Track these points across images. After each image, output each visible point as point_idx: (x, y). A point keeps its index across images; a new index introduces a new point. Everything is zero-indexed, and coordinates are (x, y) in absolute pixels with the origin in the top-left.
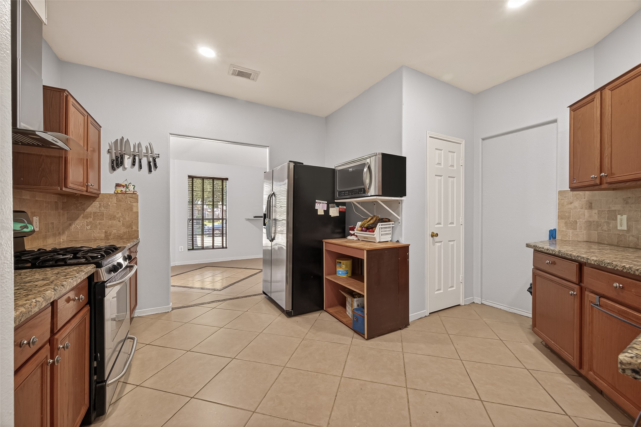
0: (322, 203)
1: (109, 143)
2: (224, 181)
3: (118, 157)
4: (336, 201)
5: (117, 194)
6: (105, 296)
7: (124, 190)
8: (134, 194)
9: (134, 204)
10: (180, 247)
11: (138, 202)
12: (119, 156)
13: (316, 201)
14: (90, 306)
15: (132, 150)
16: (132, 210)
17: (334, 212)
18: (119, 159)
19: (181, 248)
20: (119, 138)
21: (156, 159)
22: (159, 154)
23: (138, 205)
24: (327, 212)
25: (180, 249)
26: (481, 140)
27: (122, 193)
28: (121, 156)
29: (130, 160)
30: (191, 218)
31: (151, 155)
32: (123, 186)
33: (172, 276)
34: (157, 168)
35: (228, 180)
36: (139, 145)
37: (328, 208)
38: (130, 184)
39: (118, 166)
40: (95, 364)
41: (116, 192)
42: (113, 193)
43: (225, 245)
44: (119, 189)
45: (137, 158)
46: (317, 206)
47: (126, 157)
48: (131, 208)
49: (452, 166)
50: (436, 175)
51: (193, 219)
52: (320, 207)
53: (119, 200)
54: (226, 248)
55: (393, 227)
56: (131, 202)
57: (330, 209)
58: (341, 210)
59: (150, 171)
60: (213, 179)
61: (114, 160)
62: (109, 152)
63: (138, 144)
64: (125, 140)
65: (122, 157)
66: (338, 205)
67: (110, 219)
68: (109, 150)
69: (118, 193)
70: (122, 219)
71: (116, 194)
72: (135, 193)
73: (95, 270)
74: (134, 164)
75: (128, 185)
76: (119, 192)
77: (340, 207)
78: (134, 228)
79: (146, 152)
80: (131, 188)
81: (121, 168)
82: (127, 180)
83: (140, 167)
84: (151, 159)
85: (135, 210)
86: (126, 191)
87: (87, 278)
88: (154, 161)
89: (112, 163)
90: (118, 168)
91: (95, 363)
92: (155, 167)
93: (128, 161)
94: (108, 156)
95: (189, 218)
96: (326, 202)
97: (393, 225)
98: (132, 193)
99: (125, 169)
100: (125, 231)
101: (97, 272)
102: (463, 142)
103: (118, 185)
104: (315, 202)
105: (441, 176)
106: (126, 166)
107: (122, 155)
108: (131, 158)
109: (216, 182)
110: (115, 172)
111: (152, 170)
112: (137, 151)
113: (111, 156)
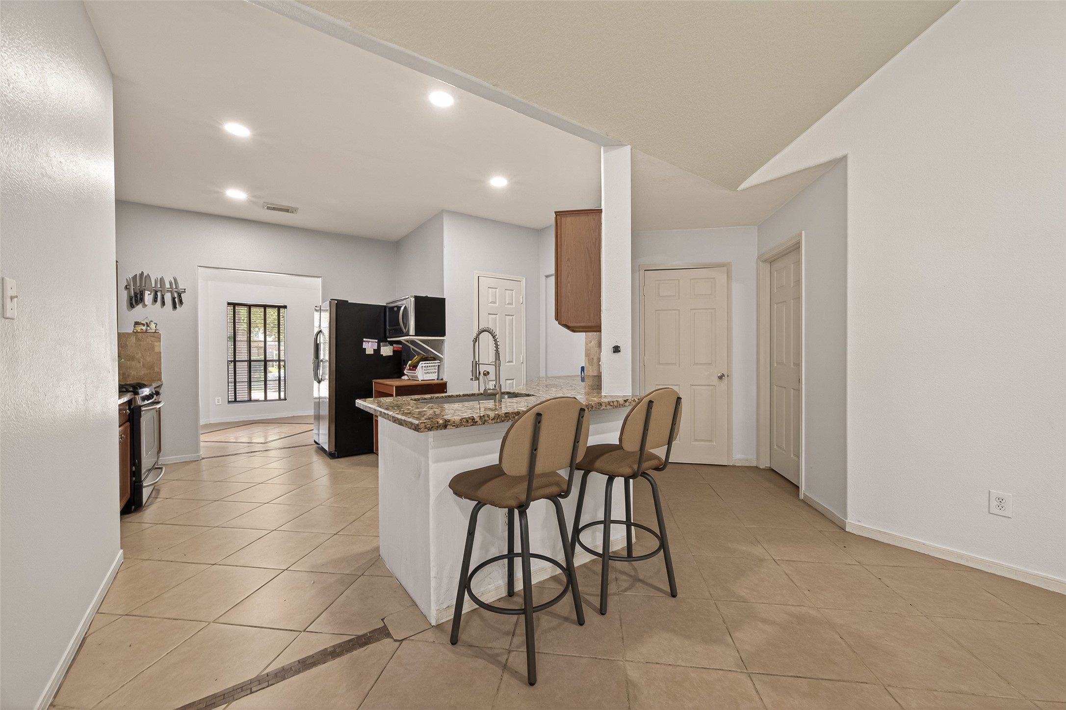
0: (372, 342)
1: (127, 280)
2: (282, 310)
3: (138, 294)
4: (388, 339)
5: (137, 334)
6: (141, 417)
7: (144, 328)
8: (155, 332)
9: (156, 344)
10: (216, 399)
11: (160, 342)
12: (138, 292)
13: (364, 339)
14: (130, 422)
15: (153, 286)
16: (153, 350)
17: (387, 351)
18: (139, 296)
19: (218, 400)
20: (138, 273)
21: (182, 295)
22: (185, 289)
23: (160, 345)
24: (377, 351)
25: (216, 401)
26: (544, 277)
27: (142, 332)
28: (140, 292)
29: (152, 296)
30: (233, 359)
31: (176, 290)
32: (143, 325)
33: (202, 434)
34: (182, 304)
35: (286, 308)
36: (162, 279)
37: (379, 347)
38: (151, 321)
39: (137, 303)
40: (134, 469)
41: (135, 331)
42: (132, 332)
43: (282, 396)
44: (139, 328)
45: (159, 294)
46: (365, 345)
47: (147, 293)
48: (152, 348)
49: (511, 304)
50: (489, 314)
51: (235, 361)
52: (370, 346)
53: (138, 340)
54: (285, 399)
55: (438, 365)
56: (152, 341)
57: (382, 348)
58: (395, 349)
59: (175, 307)
60: (265, 307)
61: (132, 297)
62: (126, 288)
63: (160, 279)
64: (145, 274)
65: (142, 294)
66: (391, 343)
67: (129, 360)
68: (126, 286)
69: (137, 332)
70: (142, 359)
71: (135, 333)
72: (157, 331)
73: (133, 396)
74: (155, 300)
75: (150, 323)
76: (139, 331)
77: (394, 345)
78: (156, 369)
79: (169, 287)
80: (153, 326)
81: (140, 306)
82: (147, 317)
83: (163, 303)
84: (176, 295)
85: (156, 350)
86: (146, 330)
87: (127, 403)
88: (180, 296)
89: (131, 300)
90: (137, 305)
91: (134, 467)
92: (181, 303)
93: (148, 297)
94: (126, 292)
95: (229, 359)
96: (377, 341)
97: (439, 364)
98: (154, 331)
99: (145, 306)
100: (146, 372)
101: (135, 398)
102: (524, 280)
103: (137, 323)
104: (363, 341)
105: (496, 314)
106: (146, 303)
107: (143, 291)
108: (152, 294)
109: (269, 310)
110: (134, 309)
111: (177, 306)
112: (159, 286)
113: (129, 293)
